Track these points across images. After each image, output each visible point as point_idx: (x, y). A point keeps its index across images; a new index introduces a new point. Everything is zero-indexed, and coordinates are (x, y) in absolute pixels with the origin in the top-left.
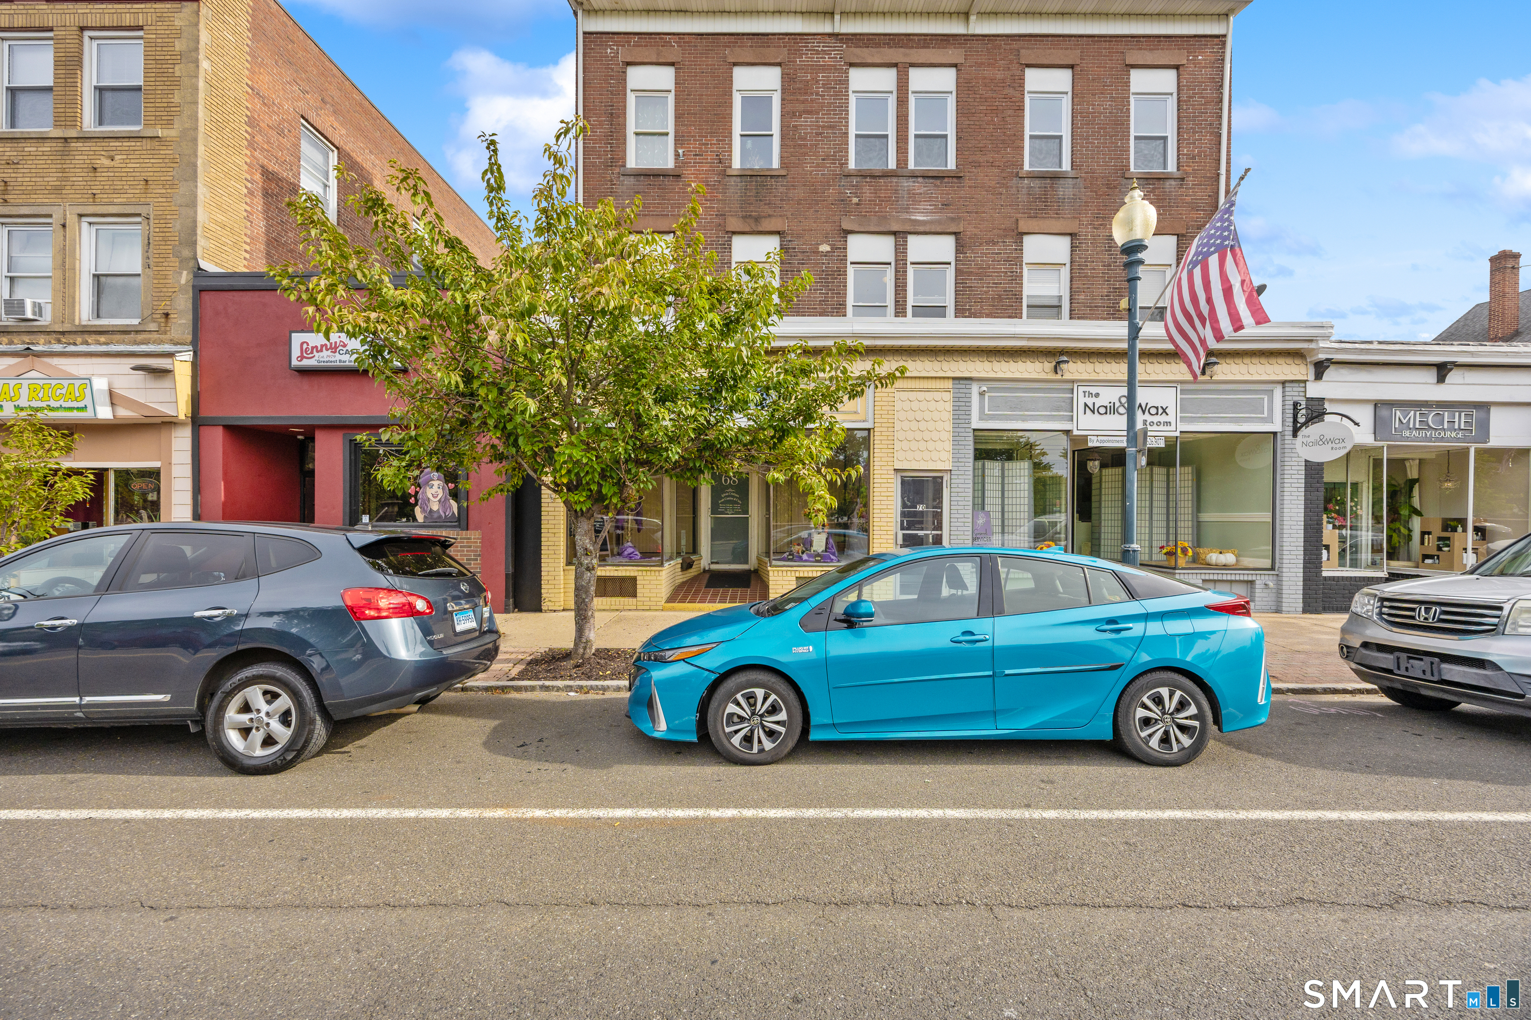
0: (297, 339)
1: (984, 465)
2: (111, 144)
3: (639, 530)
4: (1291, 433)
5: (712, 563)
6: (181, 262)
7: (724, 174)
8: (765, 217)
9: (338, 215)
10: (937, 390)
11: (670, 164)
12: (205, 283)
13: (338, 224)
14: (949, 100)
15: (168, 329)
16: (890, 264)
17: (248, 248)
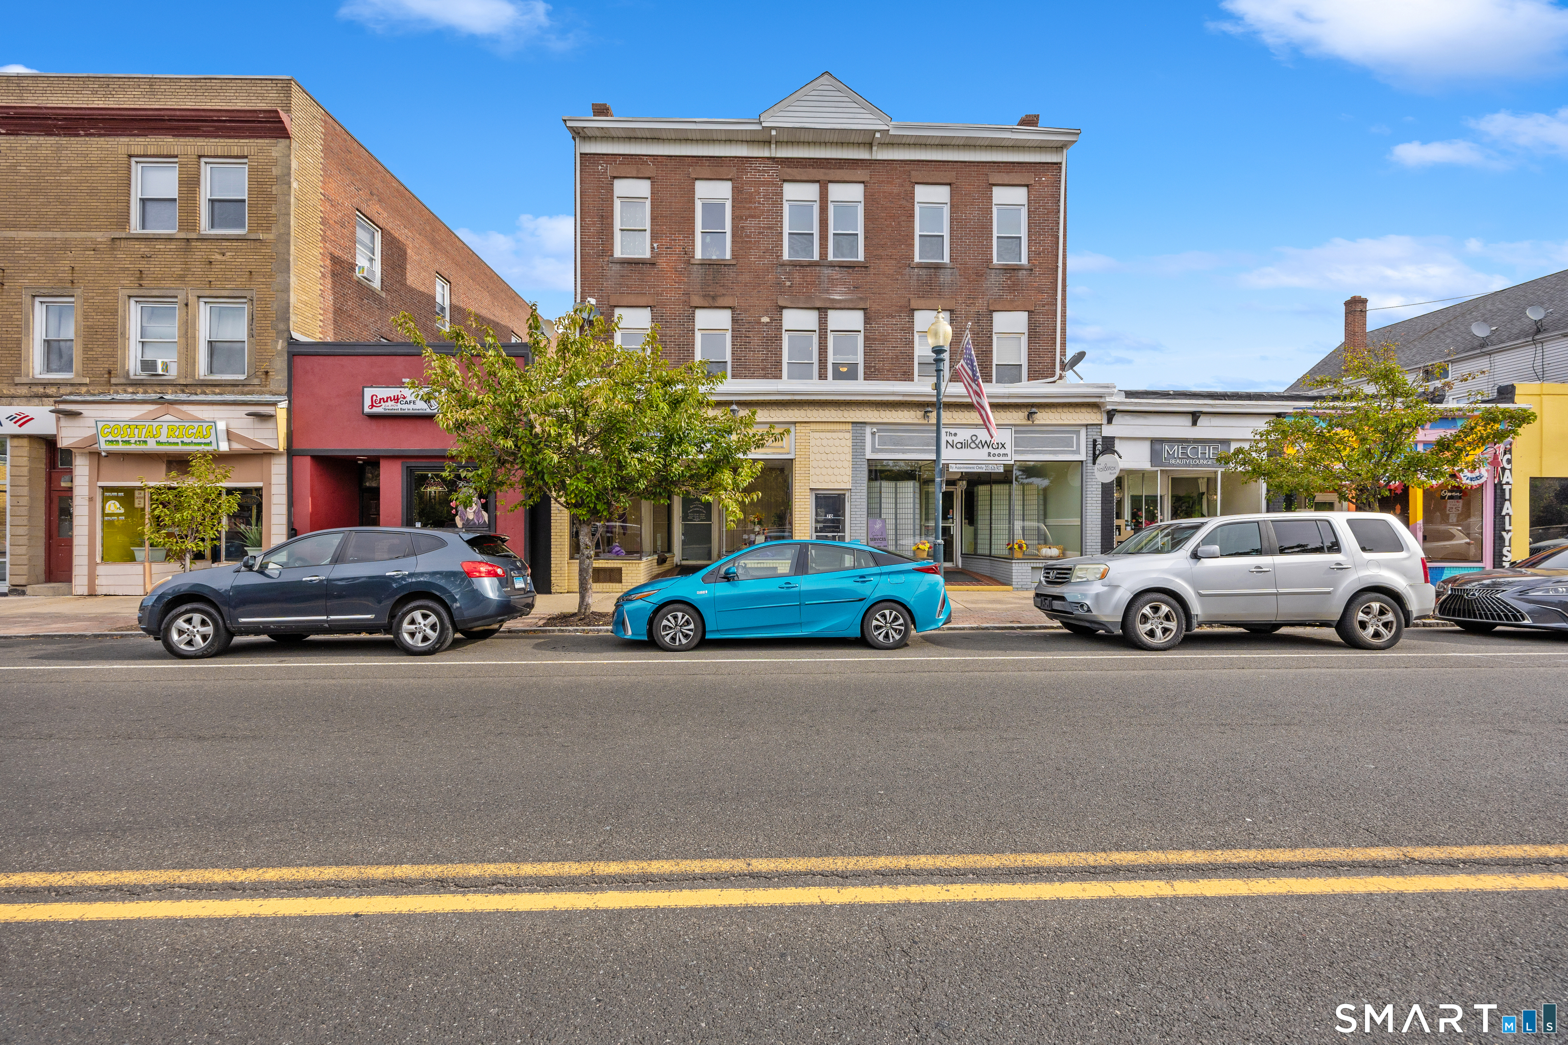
0: (368, 392)
1: (881, 484)
2: (223, 244)
3: (624, 534)
4: (1092, 461)
5: (683, 559)
6: (277, 333)
7: (688, 263)
8: (720, 296)
9: (382, 282)
10: (841, 431)
11: (647, 255)
12: (297, 349)
13: (382, 290)
14: (859, 207)
15: (268, 383)
16: (815, 331)
17: (321, 318)
